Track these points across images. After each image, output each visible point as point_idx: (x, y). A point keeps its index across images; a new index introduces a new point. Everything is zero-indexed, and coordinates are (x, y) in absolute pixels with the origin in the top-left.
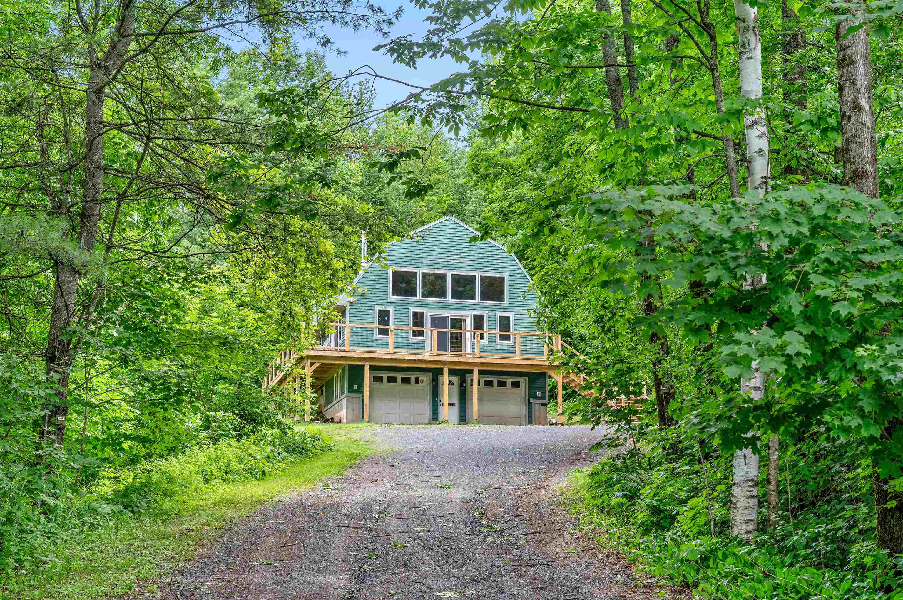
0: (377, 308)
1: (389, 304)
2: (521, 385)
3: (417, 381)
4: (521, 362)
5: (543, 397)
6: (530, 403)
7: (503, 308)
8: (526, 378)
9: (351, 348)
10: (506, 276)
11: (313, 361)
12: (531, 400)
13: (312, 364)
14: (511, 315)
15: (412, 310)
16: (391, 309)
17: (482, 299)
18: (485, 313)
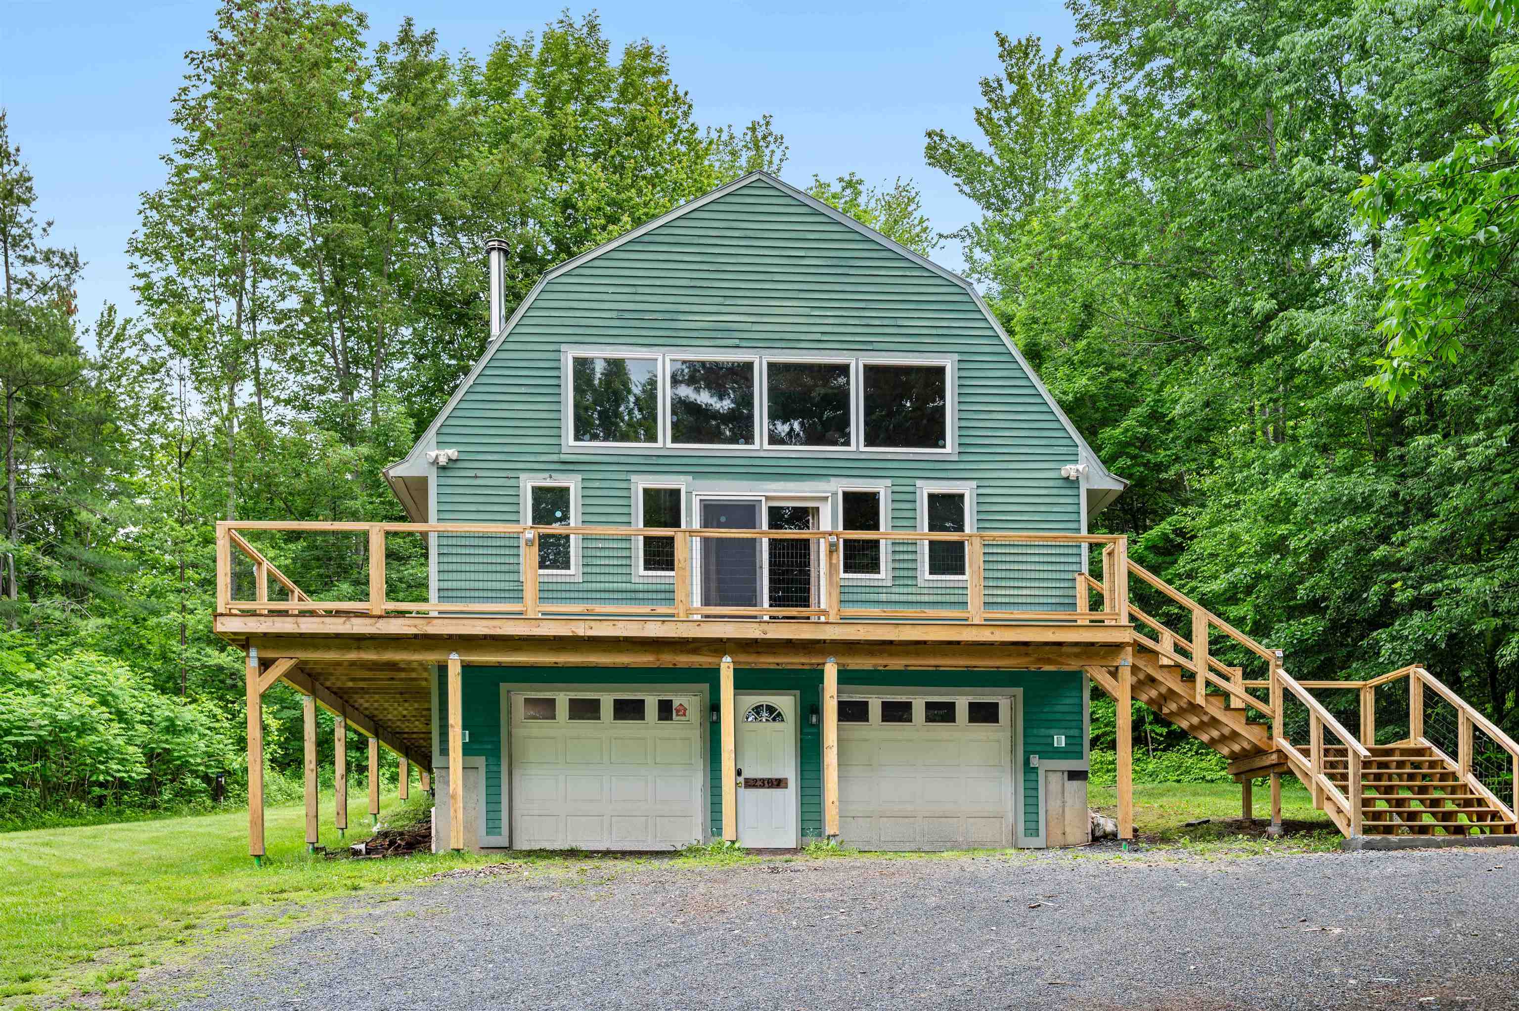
0: (528, 483)
1: (568, 466)
2: (1004, 713)
3: (666, 710)
4: (985, 635)
5: (1073, 751)
6: (1029, 770)
7: (940, 470)
8: (1019, 691)
9: (392, 606)
10: (949, 363)
11: (269, 654)
12: (1035, 761)
13: (265, 664)
14: (967, 489)
15: (641, 483)
16: (573, 483)
17: (870, 441)
18: (881, 488)
